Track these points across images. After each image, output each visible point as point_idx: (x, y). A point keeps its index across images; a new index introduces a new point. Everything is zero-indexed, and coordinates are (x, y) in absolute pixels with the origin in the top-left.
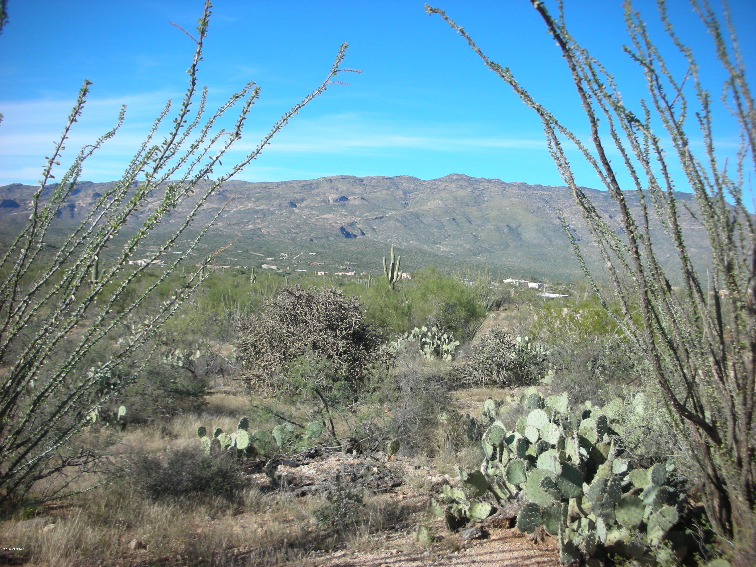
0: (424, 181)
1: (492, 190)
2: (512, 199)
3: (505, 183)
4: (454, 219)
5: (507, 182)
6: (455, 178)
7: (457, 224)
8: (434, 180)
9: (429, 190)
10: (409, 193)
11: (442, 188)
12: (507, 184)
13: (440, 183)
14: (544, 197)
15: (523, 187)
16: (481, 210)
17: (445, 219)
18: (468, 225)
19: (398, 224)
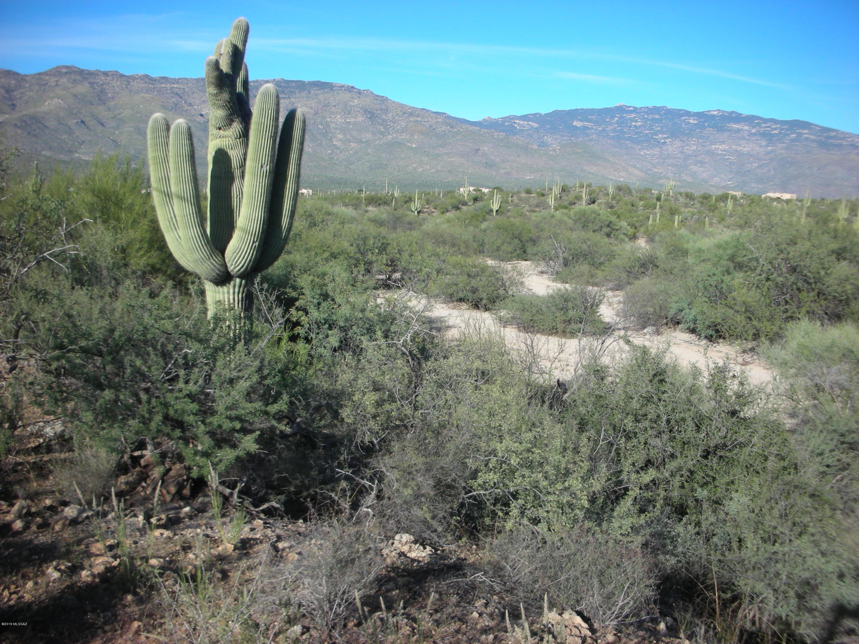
0: (26, 76)
1: (114, 84)
2: (142, 95)
3: (125, 76)
4: (83, 122)
5: (127, 74)
6: (64, 70)
7: (88, 128)
8: (39, 74)
9: (37, 87)
10: (13, 91)
11: (53, 84)
12: (129, 77)
13: (47, 78)
14: (176, 91)
15: (146, 80)
16: (109, 109)
17: (72, 122)
18: (101, 128)
19: (19, 131)
